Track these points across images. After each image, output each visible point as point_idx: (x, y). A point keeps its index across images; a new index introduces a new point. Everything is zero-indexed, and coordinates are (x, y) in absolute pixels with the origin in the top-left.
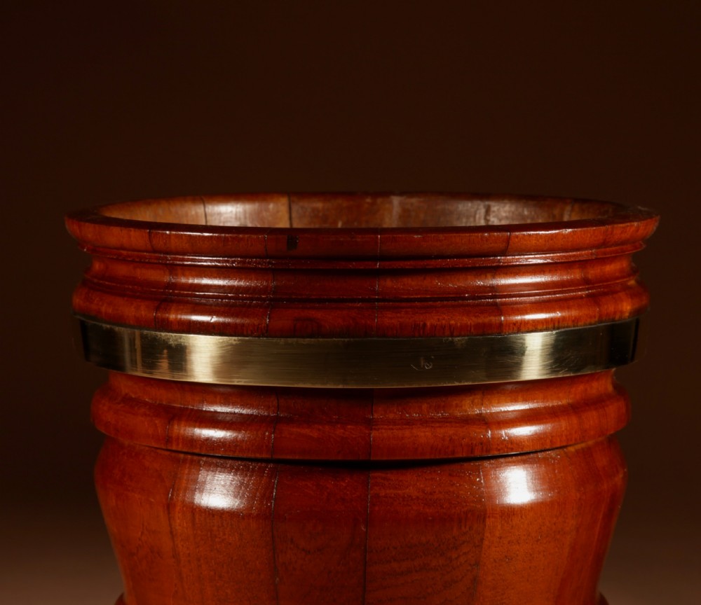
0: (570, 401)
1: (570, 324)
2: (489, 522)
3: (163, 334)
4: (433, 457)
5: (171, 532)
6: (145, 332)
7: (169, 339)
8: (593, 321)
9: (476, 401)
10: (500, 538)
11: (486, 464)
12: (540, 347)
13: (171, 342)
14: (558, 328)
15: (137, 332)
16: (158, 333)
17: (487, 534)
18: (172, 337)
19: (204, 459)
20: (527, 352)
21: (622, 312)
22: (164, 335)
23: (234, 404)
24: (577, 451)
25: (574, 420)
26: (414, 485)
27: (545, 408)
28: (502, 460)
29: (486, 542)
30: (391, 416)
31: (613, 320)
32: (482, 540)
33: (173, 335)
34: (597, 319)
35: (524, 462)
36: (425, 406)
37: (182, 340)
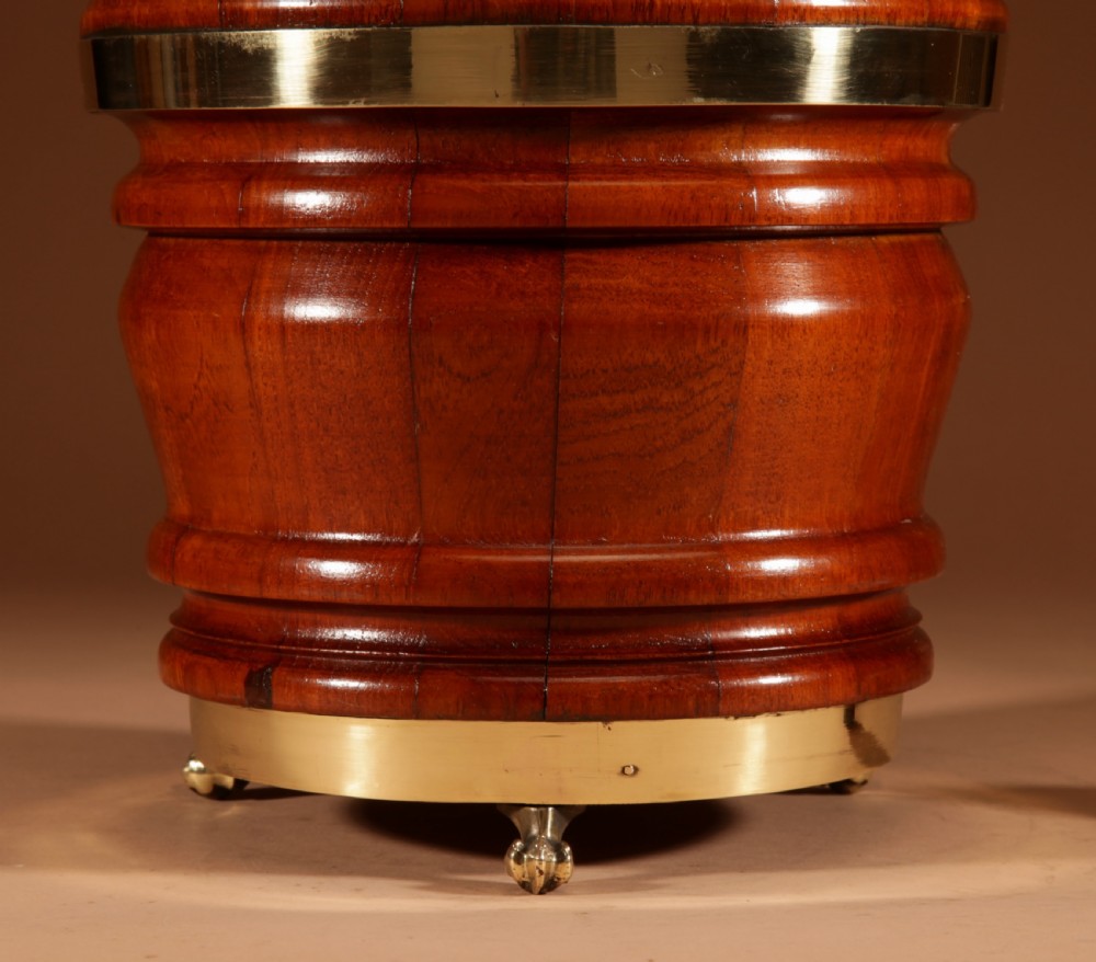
0: (882, 160)
1: (883, 19)
2: (751, 334)
3: (233, 34)
4: (664, 224)
5: (247, 364)
6: (204, 35)
7: (242, 41)
8: (920, 20)
9: (733, 142)
10: (771, 363)
11: (748, 245)
12: (835, 52)
13: (247, 47)
14: (865, 24)
15: (190, 36)
16: (225, 34)
17: (750, 355)
18: (249, 38)
19: (300, 244)
20: (814, 59)
21: (965, 16)
22: (234, 36)
23: (347, 147)
24: (893, 245)
25: (889, 186)
26: (633, 273)
27: (842, 163)
28: (774, 242)
29: (748, 369)
30: (599, 160)
31: (952, 26)
32: (742, 363)
33: (250, 33)
34: (925, 18)
35: (808, 249)
36: (651, 147)
37: (264, 41)
